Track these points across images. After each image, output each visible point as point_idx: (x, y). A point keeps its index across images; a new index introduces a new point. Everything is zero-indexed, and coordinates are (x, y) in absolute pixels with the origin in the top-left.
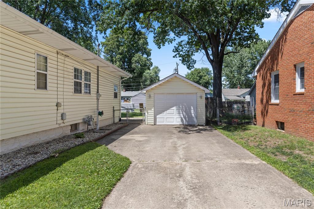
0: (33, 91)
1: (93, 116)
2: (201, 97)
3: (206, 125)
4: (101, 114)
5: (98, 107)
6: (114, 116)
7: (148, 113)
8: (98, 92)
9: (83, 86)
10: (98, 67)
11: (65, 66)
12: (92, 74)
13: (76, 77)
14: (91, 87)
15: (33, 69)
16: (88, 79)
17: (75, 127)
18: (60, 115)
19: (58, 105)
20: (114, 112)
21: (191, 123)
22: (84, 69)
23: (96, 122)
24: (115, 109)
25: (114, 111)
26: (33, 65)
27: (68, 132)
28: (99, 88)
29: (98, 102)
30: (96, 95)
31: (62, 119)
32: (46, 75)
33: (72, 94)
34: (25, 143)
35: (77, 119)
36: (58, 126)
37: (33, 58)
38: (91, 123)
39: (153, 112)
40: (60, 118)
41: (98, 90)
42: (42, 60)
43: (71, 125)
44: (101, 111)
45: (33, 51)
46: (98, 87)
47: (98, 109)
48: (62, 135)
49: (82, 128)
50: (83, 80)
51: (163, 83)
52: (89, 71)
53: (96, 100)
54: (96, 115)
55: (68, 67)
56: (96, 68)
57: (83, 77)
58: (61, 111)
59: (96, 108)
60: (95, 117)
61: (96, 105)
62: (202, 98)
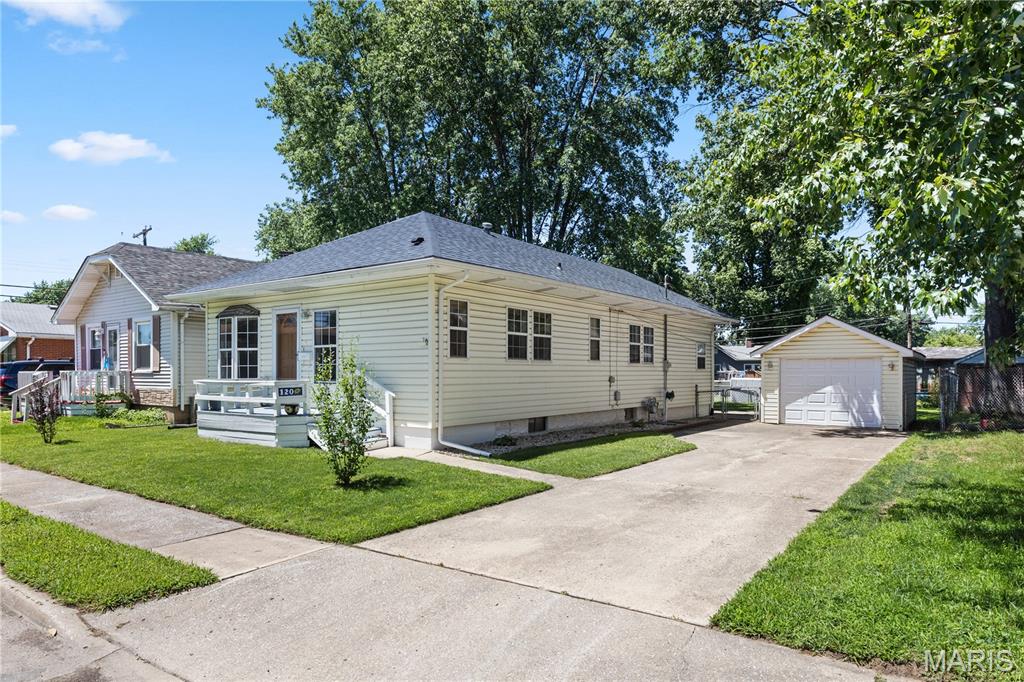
0: (586, 363)
1: (658, 399)
2: (892, 367)
3: (904, 430)
4: (670, 396)
5: (665, 384)
6: (697, 402)
7: (766, 399)
8: (665, 359)
9: (642, 350)
10: (666, 316)
11: (619, 325)
12: (655, 330)
13: (633, 338)
14: (655, 351)
15: (587, 337)
16: (649, 339)
17: (630, 412)
18: (612, 393)
19: (611, 380)
20: (697, 395)
21: (870, 425)
22: (642, 324)
23: (662, 410)
24: (699, 389)
25: (697, 393)
26: (587, 332)
27: (622, 417)
28: (668, 352)
29: (665, 375)
30: (661, 365)
31: (616, 399)
32: (598, 342)
33: (627, 364)
34: (580, 423)
35: (634, 401)
36: (610, 408)
37: (586, 324)
38: (655, 410)
39: (777, 397)
40: (612, 398)
41: (665, 355)
42: (595, 323)
43: (626, 410)
44: (670, 391)
45: (587, 316)
46: (665, 350)
47: (665, 388)
48: (616, 422)
49: (639, 416)
50: (642, 341)
51: (800, 336)
52: (650, 326)
53: (662, 373)
54: (663, 399)
55: (623, 326)
56: (663, 318)
57: (642, 337)
58: (614, 388)
59: (662, 386)
60: (660, 399)
61: (662, 382)
62: (895, 368)
